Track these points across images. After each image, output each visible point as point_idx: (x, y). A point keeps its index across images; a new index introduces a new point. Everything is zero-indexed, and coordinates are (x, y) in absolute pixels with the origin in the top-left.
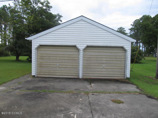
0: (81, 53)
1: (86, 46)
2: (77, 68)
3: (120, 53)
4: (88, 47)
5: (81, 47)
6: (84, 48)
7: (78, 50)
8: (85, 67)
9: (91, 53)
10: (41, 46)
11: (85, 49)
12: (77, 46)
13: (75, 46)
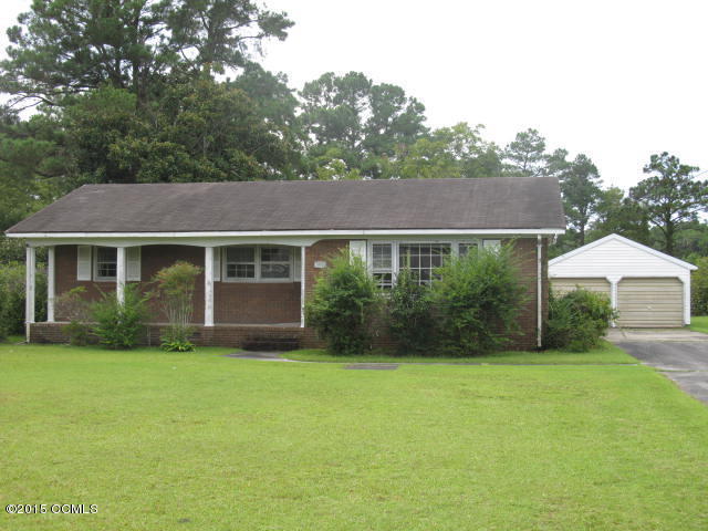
0: (614, 287)
1: (620, 277)
3: (674, 287)
4: (624, 279)
5: (614, 279)
6: (618, 280)
7: (609, 283)
8: (621, 310)
9: (630, 288)
11: (619, 282)
12: (608, 278)
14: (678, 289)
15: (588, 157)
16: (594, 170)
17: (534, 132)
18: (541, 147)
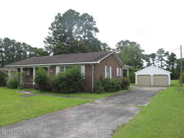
2: (151, 82)
4: (154, 75)
5: (152, 75)
7: (151, 76)
8: (154, 82)
10: (138, 75)
12: (151, 75)
13: (150, 75)
14: (167, 77)
15: (174, 53)
16: (175, 55)
17: (162, 49)
18: (163, 51)
